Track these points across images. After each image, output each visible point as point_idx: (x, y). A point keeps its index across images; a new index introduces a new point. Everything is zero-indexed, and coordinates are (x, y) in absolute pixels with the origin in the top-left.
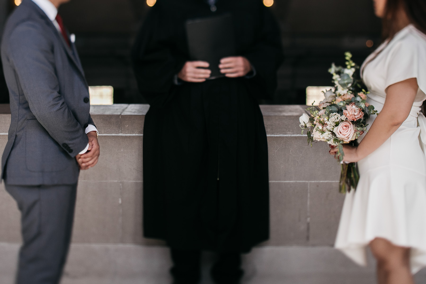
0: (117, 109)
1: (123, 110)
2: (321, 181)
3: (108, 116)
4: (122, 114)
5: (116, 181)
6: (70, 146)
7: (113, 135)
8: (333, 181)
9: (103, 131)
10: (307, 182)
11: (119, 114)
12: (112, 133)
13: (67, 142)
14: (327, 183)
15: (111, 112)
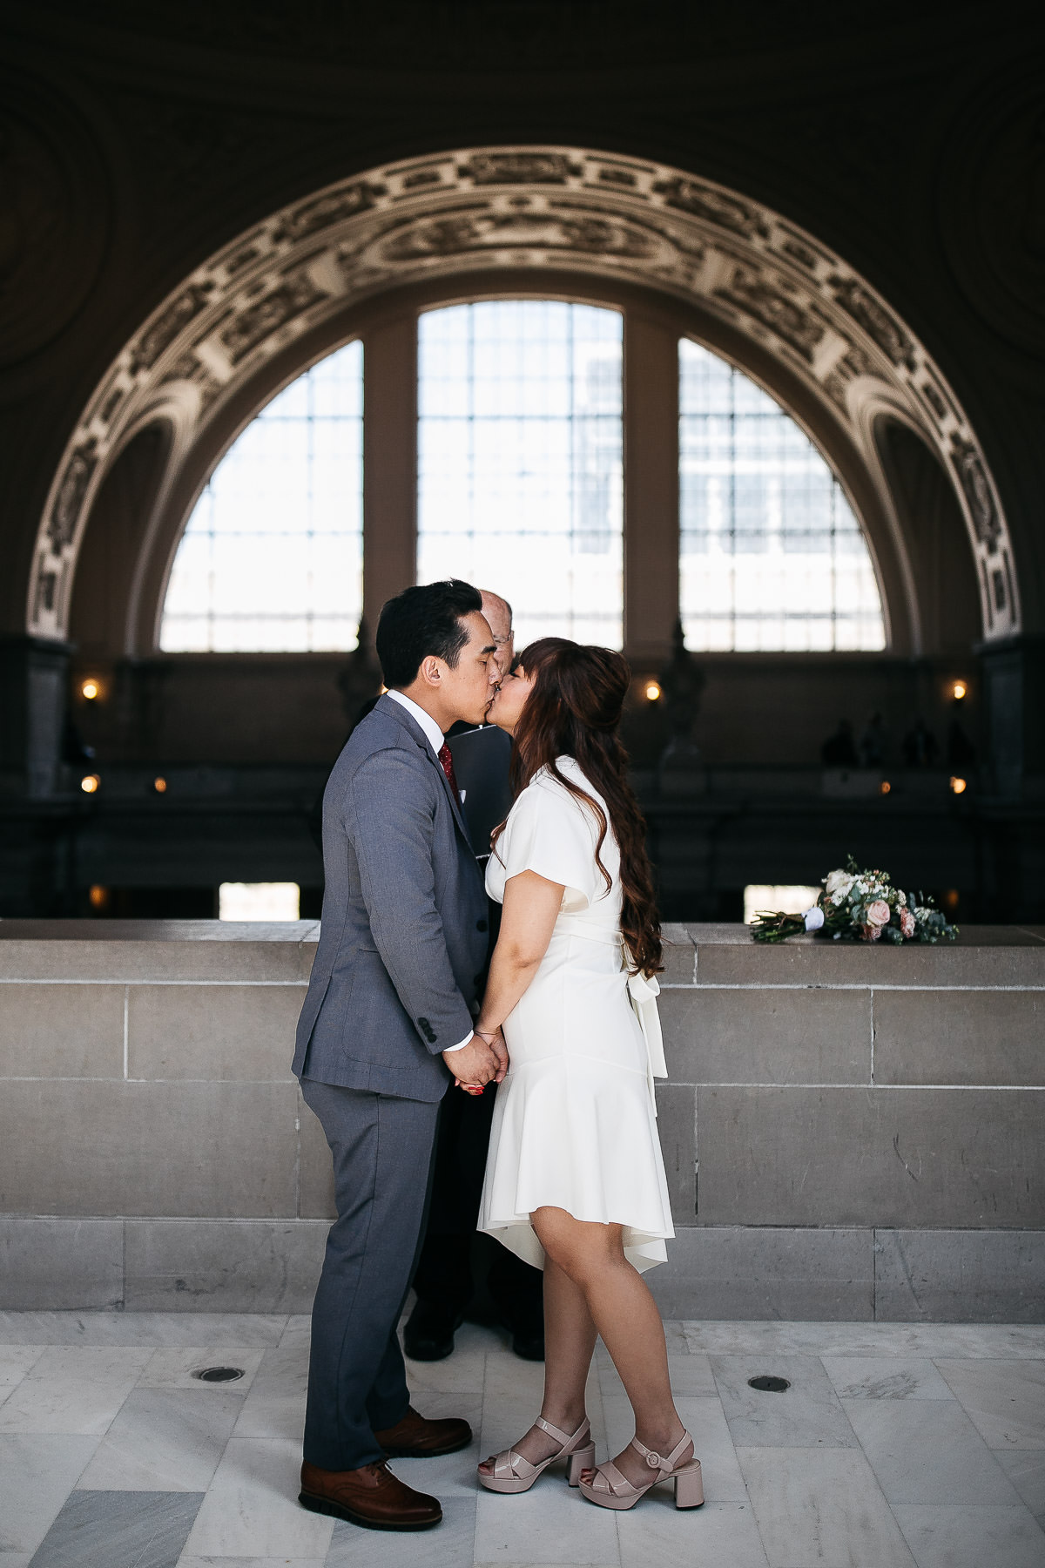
0: (295, 931)
1: (308, 932)
2: (722, 1085)
3: (274, 943)
4: (305, 941)
5: (290, 1082)
6: (433, 1026)
7: (286, 983)
8: (748, 1085)
9: (264, 976)
10: (692, 1085)
11: (299, 939)
12: (282, 980)
13: (426, 1015)
14: (733, 1087)
15: (281, 937)
